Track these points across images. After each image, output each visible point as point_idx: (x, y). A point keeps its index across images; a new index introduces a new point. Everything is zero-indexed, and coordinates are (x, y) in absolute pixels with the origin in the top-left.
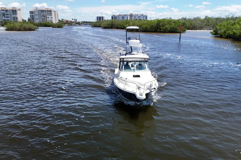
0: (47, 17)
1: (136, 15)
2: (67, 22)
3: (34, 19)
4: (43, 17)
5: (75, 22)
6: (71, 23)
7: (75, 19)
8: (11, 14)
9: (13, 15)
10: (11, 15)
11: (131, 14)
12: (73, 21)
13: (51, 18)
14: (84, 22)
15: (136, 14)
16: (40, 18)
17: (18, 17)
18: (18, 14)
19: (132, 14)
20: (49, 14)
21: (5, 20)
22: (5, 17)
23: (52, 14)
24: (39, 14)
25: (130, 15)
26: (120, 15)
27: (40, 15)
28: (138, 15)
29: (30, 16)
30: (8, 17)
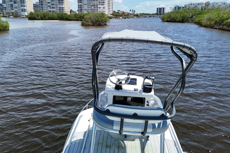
0: (99, 7)
1: (216, 3)
2: (123, 14)
3: (83, 10)
4: (93, 8)
5: (133, 14)
6: (128, 15)
7: (133, 11)
8: (57, 3)
9: (59, 5)
10: (57, 5)
11: (207, 2)
12: (131, 12)
13: (103, 9)
14: (143, 14)
15: (214, 3)
16: (89, 9)
17: (65, 7)
18: (65, 4)
19: (209, 2)
20: (101, 4)
21: (51, 11)
22: (50, 8)
23: (105, 4)
24: (89, 3)
25: (206, 4)
26: (191, 4)
27: (89, 5)
28: (219, 4)
29: (78, 6)
30: (53, 8)
